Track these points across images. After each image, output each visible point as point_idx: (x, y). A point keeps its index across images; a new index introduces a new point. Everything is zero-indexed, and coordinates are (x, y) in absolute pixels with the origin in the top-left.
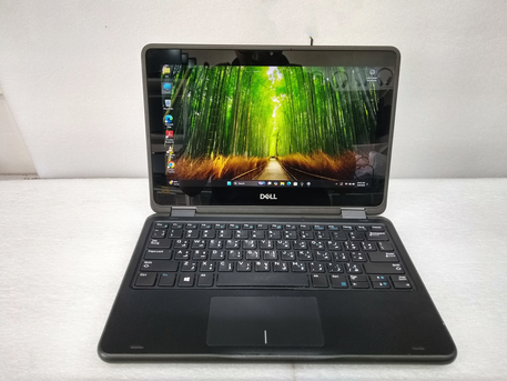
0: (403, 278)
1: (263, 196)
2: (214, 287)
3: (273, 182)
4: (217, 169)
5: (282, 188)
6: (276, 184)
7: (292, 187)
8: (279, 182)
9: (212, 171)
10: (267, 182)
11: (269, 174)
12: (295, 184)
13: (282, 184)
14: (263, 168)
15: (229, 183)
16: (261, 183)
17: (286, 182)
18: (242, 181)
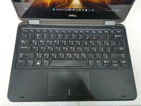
0: (124, 62)
1: (70, 15)
2: (50, 67)
3: (75, 9)
4: (47, 3)
5: (80, 12)
6: (77, 10)
7: (84, 12)
8: (78, 9)
9: (44, 4)
10: (72, 9)
11: (73, 5)
12: (86, 10)
13: (80, 10)
14: (71, 2)
15: (54, 9)
16: (69, 10)
17: (81, 9)
18: (60, 9)
